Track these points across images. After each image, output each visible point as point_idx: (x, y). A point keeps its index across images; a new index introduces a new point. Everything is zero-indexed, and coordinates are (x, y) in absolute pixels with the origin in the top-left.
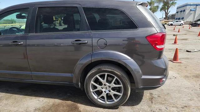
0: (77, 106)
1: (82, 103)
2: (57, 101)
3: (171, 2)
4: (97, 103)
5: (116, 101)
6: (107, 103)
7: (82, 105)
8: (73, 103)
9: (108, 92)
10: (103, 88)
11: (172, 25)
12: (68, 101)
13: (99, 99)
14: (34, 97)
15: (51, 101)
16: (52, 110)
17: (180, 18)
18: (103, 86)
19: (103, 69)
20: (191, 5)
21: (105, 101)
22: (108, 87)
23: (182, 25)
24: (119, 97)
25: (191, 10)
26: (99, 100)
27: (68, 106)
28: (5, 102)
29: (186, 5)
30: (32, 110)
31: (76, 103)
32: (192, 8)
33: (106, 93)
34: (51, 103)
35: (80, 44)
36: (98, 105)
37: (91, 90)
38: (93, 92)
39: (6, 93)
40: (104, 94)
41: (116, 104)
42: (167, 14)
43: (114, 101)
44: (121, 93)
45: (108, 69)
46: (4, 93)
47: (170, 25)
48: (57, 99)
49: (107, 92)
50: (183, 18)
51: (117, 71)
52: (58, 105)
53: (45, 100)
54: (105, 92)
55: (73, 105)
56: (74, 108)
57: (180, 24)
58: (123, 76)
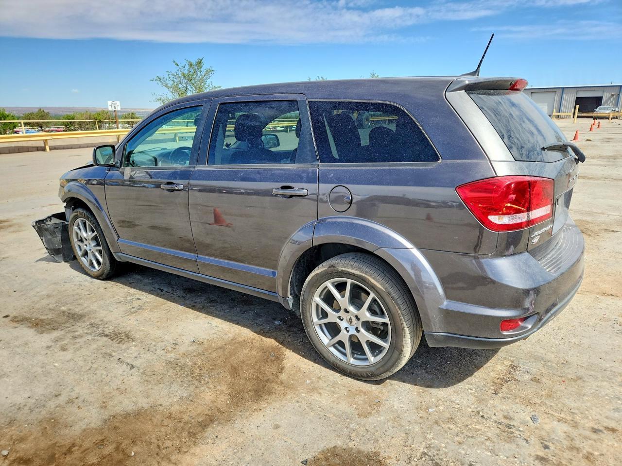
0: (282, 354)
1: (296, 350)
2: (245, 333)
4: (326, 356)
5: (372, 360)
6: (352, 361)
7: (295, 355)
8: (278, 344)
9: (355, 333)
10: (342, 320)
12: (269, 337)
13: (334, 346)
14: (203, 315)
15: (233, 330)
16: (224, 351)
18: (342, 313)
19: (340, 269)
21: (345, 355)
22: (354, 319)
24: (381, 352)
26: (332, 349)
27: (263, 349)
28: (146, 315)
30: (186, 341)
31: (284, 346)
33: (350, 333)
34: (231, 336)
35: (291, 196)
36: (330, 362)
37: (315, 320)
38: (320, 326)
39: (158, 295)
40: (344, 336)
41: (373, 369)
43: (367, 359)
44: (386, 342)
45: (352, 268)
46: (153, 296)
48: (248, 327)
49: (353, 331)
51: (374, 278)
52: (242, 343)
53: (221, 326)
54: (348, 331)
55: (273, 349)
56: (273, 358)
58: (389, 294)
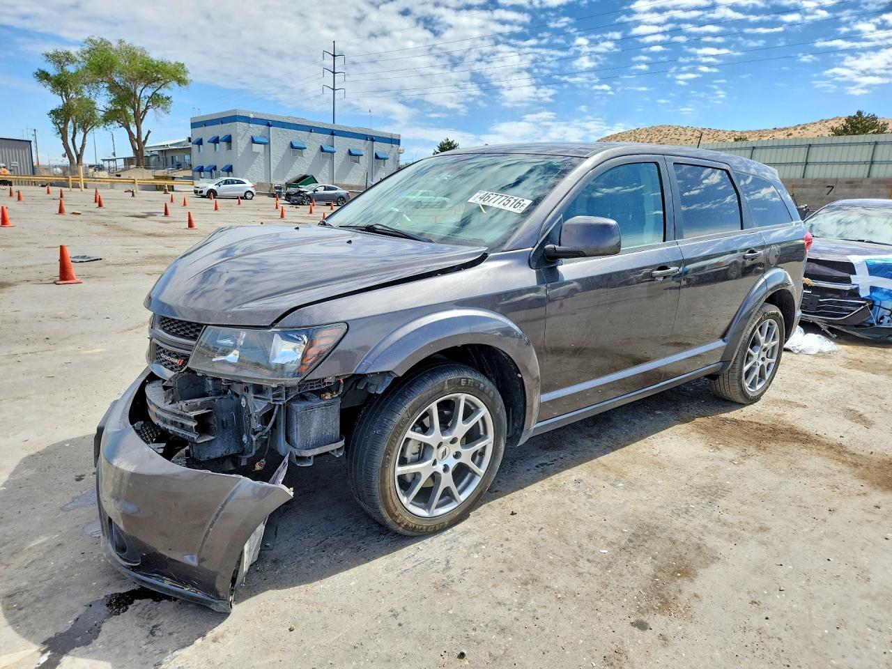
3: (149, 92)
11: (212, 194)
17: (215, 168)
20: (247, 120)
23: (249, 196)
25: (253, 141)
29: (233, 119)
32: (257, 130)
42: (137, 142)
47: (205, 193)
50: (229, 169)
57: (242, 193)
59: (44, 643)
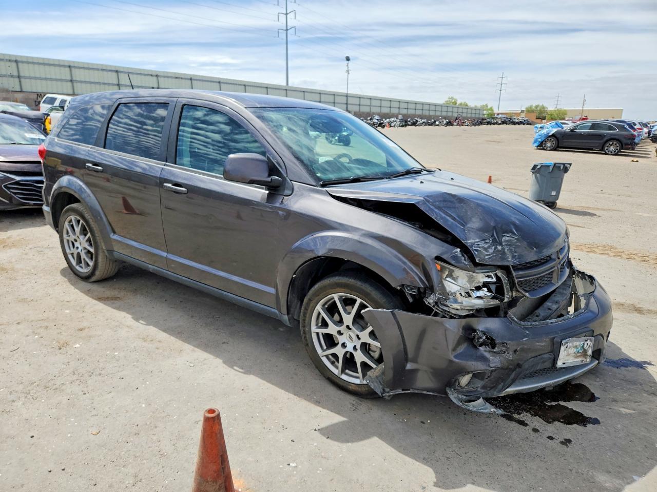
59: (645, 369)
